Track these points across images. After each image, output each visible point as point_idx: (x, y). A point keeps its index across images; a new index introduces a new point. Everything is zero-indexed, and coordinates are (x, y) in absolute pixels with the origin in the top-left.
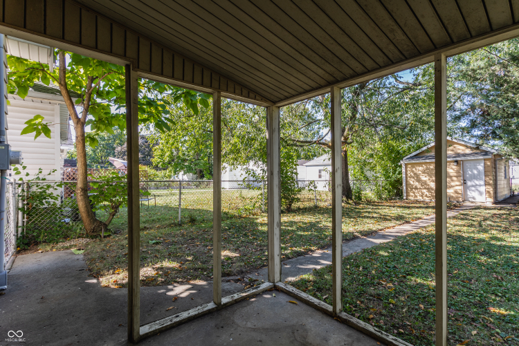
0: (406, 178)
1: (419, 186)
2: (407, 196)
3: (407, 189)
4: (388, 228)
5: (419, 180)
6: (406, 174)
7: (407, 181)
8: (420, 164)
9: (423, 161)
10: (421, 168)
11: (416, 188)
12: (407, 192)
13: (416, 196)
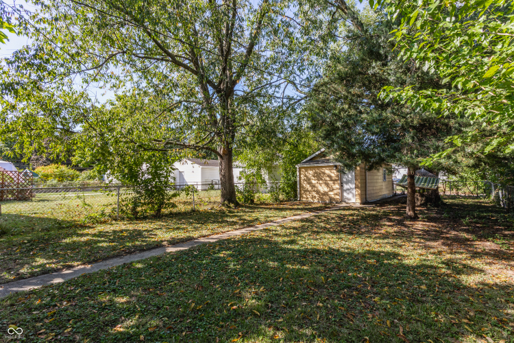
0: (300, 180)
1: (310, 189)
2: (300, 198)
3: (300, 191)
4: (204, 236)
5: (310, 183)
6: (300, 177)
7: (300, 184)
8: (311, 168)
9: (316, 165)
10: (311, 172)
11: (307, 191)
12: (300, 194)
13: (307, 198)
